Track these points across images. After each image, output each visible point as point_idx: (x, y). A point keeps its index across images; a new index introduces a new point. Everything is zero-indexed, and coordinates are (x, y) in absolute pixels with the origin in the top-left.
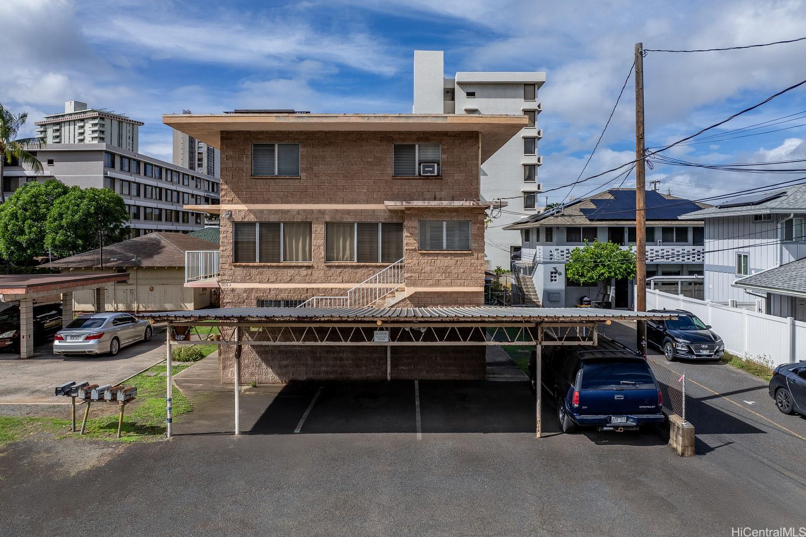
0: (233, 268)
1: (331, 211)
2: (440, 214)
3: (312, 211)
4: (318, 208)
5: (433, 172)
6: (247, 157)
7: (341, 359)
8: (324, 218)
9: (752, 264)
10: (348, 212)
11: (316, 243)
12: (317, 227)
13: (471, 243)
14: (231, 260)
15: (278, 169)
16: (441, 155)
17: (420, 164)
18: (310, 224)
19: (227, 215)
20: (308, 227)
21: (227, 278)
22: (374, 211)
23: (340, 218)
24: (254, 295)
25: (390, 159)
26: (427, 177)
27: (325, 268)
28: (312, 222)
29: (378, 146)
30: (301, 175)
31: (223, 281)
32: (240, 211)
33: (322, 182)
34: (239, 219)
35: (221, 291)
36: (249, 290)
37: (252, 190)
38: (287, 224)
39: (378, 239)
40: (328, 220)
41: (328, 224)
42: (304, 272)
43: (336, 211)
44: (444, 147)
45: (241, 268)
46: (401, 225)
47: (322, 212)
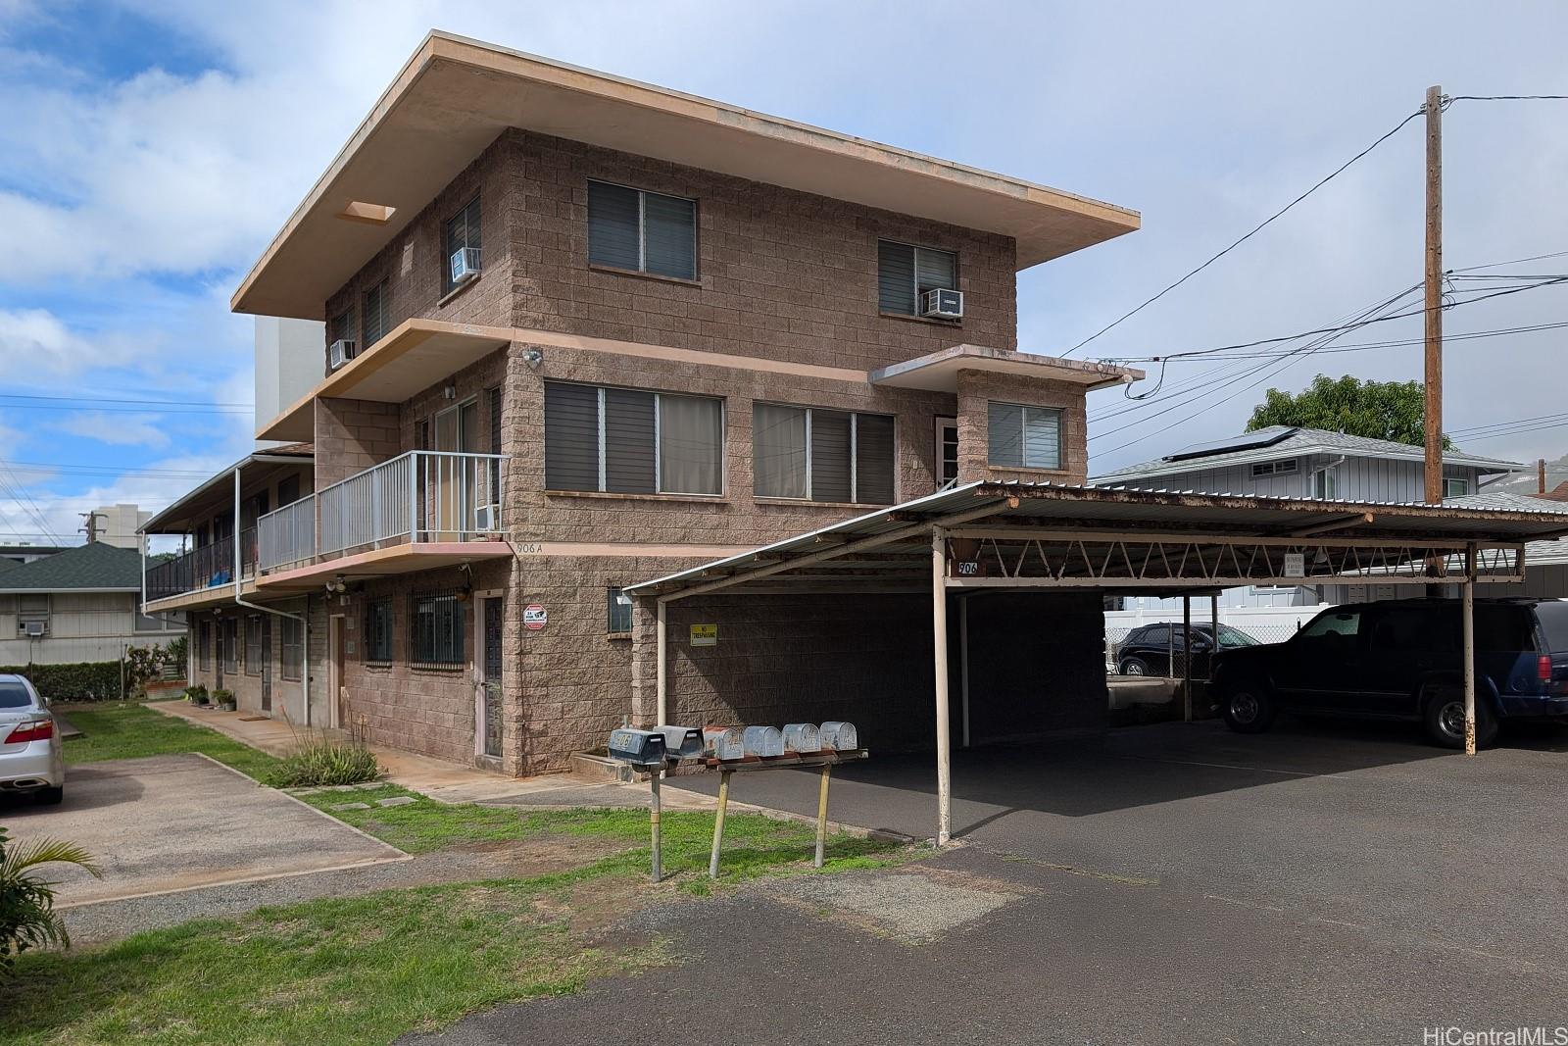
0: (547, 501)
1: (764, 374)
2: (1021, 390)
3: (724, 373)
4: (740, 367)
5: (956, 308)
6: (578, 213)
8: (752, 390)
10: (798, 381)
11: (737, 449)
12: (738, 406)
13: (1066, 454)
14: (541, 481)
15: (647, 254)
16: (958, 277)
17: (922, 291)
18: (718, 401)
19: (533, 358)
20: (710, 410)
21: (531, 529)
22: (846, 384)
23: (781, 393)
24: (599, 575)
25: (874, 273)
26: (939, 321)
27: (756, 510)
28: (725, 398)
29: (851, 237)
30: (706, 280)
31: (520, 537)
32: (563, 351)
33: (746, 305)
34: (559, 373)
35: (514, 566)
36: (589, 563)
37: (591, 301)
38: (669, 396)
39: (850, 447)
40: (760, 396)
41: (758, 405)
42: (712, 517)
43: (776, 377)
44: (964, 261)
45: (567, 504)
46: (889, 419)
47: (747, 376)
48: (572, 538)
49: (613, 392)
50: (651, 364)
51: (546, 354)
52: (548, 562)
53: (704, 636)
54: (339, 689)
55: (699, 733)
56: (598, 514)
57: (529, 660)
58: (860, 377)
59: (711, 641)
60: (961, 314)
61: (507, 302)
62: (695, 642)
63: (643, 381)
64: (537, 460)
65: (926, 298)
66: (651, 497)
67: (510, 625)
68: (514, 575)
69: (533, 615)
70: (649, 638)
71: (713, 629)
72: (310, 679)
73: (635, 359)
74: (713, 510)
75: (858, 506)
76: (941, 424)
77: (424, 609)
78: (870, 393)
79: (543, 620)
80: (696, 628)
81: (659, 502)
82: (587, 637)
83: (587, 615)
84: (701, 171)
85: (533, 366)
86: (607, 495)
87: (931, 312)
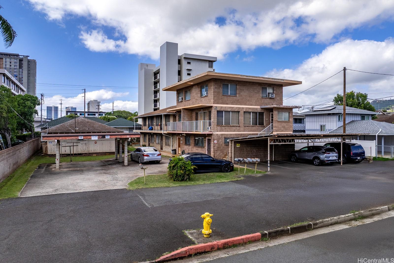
0: (217, 127)
1: (245, 108)
2: (283, 110)
3: (240, 108)
4: (242, 107)
5: (273, 96)
6: (221, 88)
7: (261, 155)
8: (244, 110)
9: (327, 128)
10: (250, 108)
11: (241, 118)
12: (242, 113)
13: (290, 119)
14: (216, 124)
15: (230, 92)
16: (274, 91)
17: (268, 94)
18: (239, 112)
19: (216, 108)
20: (238, 113)
21: (215, 130)
22: (257, 108)
23: (247, 110)
24: (223, 136)
25: (261, 92)
26: (271, 98)
27: (244, 127)
28: (240, 111)
29: (258, 87)
30: (238, 95)
31: (214, 131)
32: (219, 107)
33: (243, 98)
34: (218, 109)
35: (213, 135)
36: (222, 135)
37: (223, 100)
38: (232, 112)
39: (257, 117)
40: (245, 111)
41: (244, 112)
42: (238, 128)
43: (247, 108)
44: (275, 89)
45: (220, 127)
46: (263, 113)
47: (243, 108)
48: (220, 131)
49: (225, 111)
50: (230, 107)
51: (217, 107)
52: (217, 134)
53: (238, 146)
54: (178, 148)
55: (244, 159)
56: (223, 128)
57: (215, 147)
58: (259, 107)
59: (239, 146)
60: (274, 97)
61: (212, 101)
62: (237, 146)
63: (229, 110)
64: (216, 121)
65: (269, 95)
66: (230, 126)
67: (212, 143)
68: (213, 136)
69: (215, 142)
70: (232, 146)
71: (239, 145)
72: (172, 146)
73: (228, 107)
74: (238, 127)
75: (258, 126)
76: (271, 113)
77: (196, 138)
78: (260, 109)
79: (216, 142)
80: (237, 145)
81: (231, 126)
82: (222, 145)
83: (222, 141)
84: (237, 80)
85: (216, 109)
86: (224, 126)
87: (270, 97)
